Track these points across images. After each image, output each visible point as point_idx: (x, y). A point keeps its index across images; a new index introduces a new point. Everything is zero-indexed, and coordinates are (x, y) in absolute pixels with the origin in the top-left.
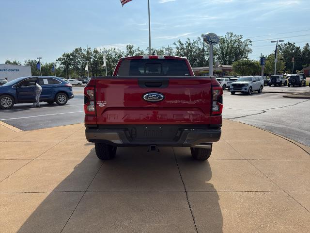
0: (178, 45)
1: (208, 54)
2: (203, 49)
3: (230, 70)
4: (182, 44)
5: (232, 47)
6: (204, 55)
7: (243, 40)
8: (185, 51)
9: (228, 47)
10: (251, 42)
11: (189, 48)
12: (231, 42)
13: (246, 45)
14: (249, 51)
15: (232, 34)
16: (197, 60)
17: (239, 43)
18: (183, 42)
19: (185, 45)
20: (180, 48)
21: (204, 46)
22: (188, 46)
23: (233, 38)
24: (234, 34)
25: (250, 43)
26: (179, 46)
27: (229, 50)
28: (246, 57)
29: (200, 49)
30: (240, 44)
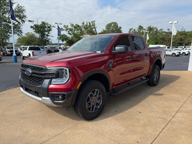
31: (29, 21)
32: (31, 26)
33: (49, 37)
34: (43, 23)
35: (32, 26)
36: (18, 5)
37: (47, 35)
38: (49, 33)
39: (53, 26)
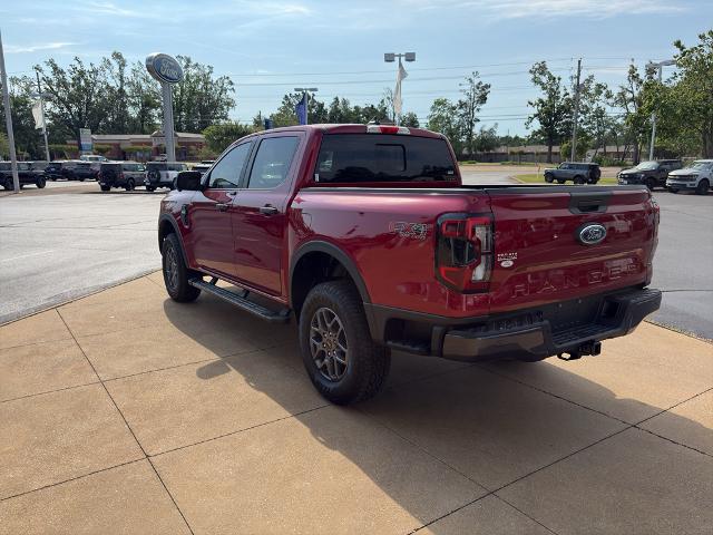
0: (48, 72)
1: (134, 104)
2: (121, 91)
3: (199, 145)
4: (62, 72)
5: (193, 92)
6: (124, 105)
7: (214, 78)
8: (71, 89)
9: (182, 91)
10: (231, 83)
11: (83, 83)
12: (188, 79)
13: (224, 90)
14: (228, 104)
15: (189, 61)
16: (106, 115)
17: (206, 83)
18: (63, 65)
19: (68, 74)
20: (55, 82)
21: (122, 80)
22: (79, 79)
23: (193, 72)
24: (193, 62)
25: (229, 87)
26: (51, 77)
27: (185, 97)
28: (225, 118)
29: (111, 89)
30: (209, 86)
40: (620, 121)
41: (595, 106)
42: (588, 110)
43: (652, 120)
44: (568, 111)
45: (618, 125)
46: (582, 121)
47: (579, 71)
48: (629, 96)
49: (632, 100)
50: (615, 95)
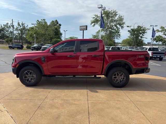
31: (127, 26)
32: (128, 31)
33: (143, 39)
34: (139, 27)
35: (130, 30)
36: (120, 15)
37: (141, 37)
38: (143, 35)
39: (147, 29)
40: (17, 34)
41: (10, 30)
42: (8, 31)
43: (34, 36)
44: (3, 31)
45: (16, 35)
46: (7, 33)
47: (13, 22)
48: (19, 29)
49: (19, 30)
50: (15, 28)
